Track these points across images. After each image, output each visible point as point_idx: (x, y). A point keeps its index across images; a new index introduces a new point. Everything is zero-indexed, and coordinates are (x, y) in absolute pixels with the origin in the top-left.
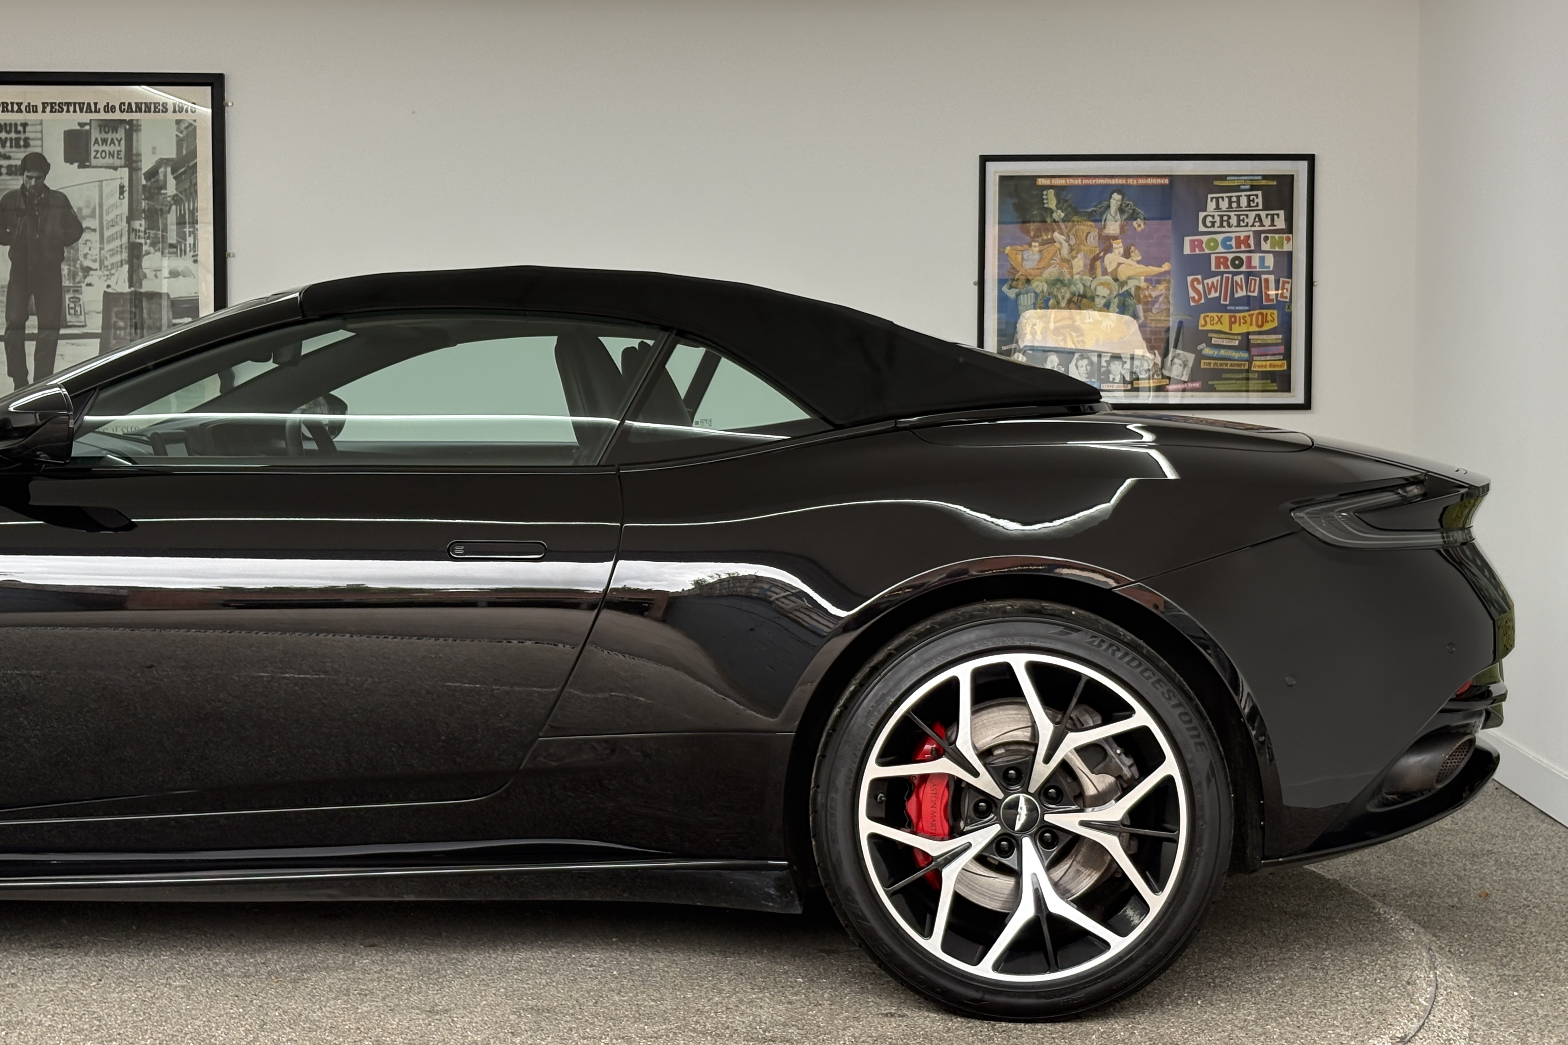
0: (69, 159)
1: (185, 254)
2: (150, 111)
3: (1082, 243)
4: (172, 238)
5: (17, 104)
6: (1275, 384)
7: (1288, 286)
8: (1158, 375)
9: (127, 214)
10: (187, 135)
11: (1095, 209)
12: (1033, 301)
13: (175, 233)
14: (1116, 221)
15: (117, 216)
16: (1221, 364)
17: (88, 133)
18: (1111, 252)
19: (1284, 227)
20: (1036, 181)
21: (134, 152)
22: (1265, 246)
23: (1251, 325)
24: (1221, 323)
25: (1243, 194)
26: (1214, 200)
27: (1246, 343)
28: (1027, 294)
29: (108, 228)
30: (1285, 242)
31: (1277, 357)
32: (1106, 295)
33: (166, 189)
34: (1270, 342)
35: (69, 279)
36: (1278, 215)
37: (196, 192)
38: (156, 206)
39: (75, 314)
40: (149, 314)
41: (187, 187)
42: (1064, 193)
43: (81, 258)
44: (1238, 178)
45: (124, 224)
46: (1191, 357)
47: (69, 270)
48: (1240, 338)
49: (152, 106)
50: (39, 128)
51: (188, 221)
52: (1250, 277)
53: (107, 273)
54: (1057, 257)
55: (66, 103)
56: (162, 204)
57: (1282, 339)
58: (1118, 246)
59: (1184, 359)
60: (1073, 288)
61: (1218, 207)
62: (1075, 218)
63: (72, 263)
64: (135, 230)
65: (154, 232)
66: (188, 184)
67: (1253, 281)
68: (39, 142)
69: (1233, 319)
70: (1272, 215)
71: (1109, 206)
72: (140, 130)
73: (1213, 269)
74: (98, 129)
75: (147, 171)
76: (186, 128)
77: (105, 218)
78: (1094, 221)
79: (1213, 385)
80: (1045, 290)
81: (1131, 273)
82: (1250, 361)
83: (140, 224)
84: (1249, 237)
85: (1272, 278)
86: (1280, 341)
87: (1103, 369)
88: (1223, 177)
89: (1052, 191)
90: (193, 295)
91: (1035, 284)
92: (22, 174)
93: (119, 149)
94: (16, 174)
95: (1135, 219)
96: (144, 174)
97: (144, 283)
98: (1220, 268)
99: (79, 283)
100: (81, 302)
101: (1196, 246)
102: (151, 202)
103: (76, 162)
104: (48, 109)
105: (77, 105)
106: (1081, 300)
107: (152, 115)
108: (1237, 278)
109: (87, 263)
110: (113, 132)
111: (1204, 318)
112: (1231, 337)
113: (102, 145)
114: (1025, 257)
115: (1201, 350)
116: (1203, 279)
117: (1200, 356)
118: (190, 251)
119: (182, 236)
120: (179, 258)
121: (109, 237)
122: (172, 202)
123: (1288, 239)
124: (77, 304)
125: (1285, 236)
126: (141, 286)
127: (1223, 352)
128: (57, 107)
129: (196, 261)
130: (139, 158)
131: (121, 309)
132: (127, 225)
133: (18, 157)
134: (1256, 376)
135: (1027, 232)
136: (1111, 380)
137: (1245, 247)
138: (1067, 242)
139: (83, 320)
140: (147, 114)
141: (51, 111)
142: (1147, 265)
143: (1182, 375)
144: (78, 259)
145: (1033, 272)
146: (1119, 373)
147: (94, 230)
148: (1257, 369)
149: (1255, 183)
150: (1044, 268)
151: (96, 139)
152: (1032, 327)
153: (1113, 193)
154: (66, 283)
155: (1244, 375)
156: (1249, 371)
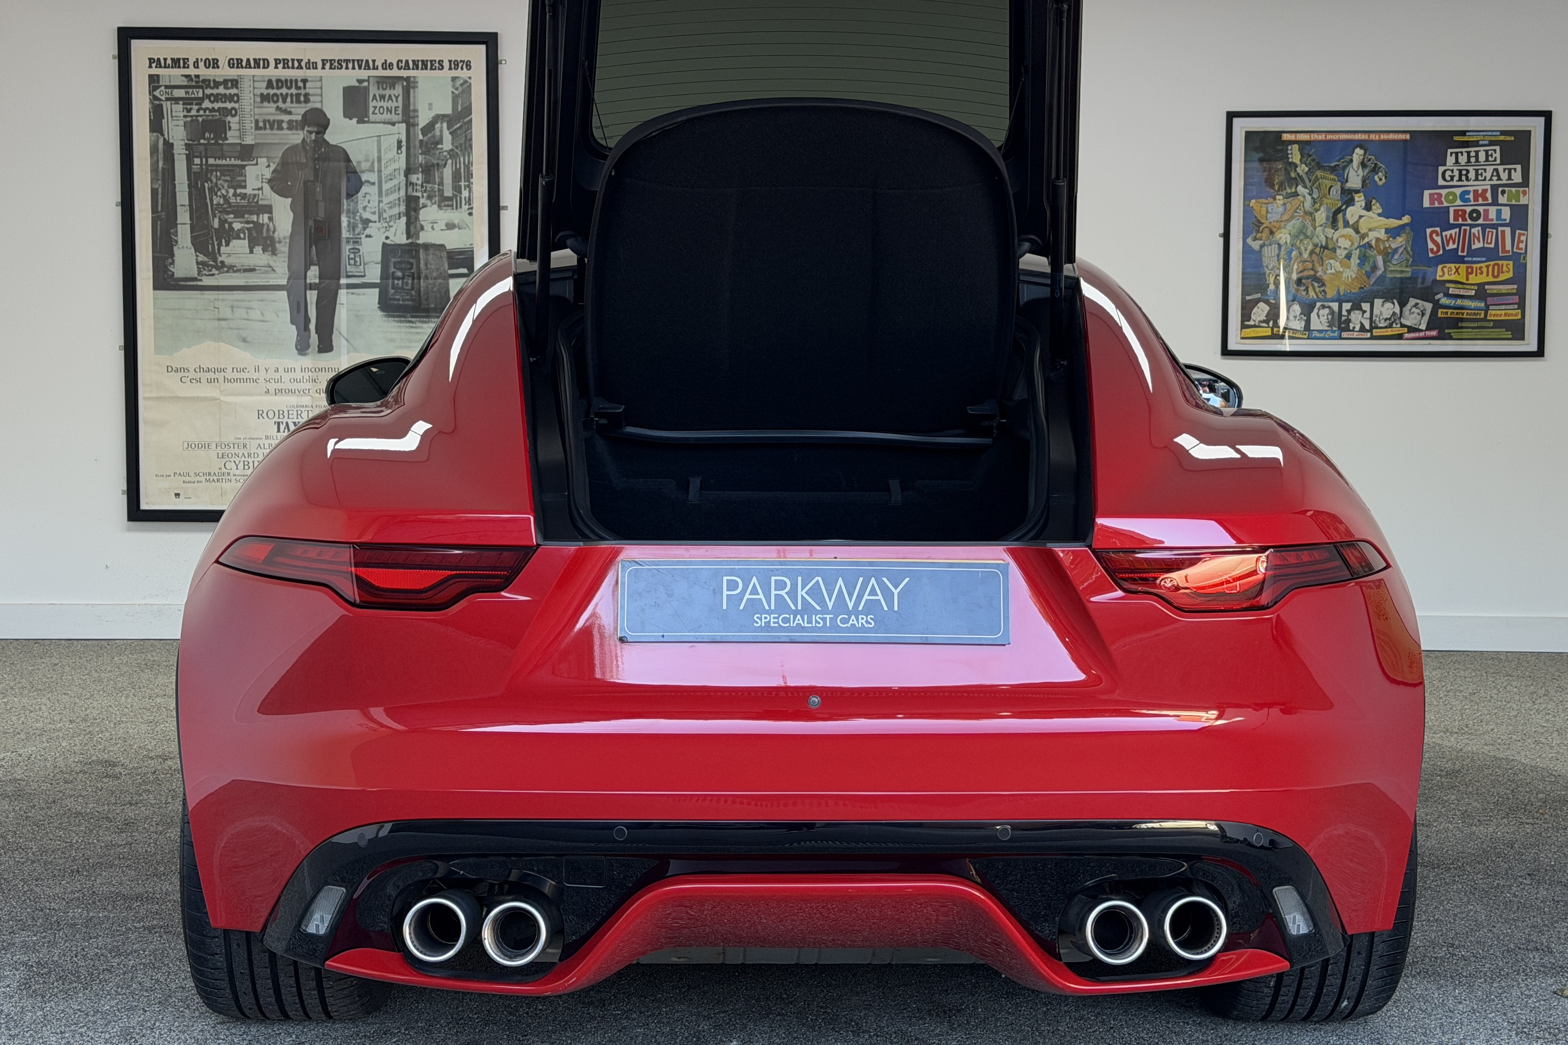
0: (348, 114)
1: (461, 207)
2: (426, 69)
3: (1324, 196)
4: (448, 192)
5: (298, 60)
6: (1510, 333)
7: (1523, 238)
8: (1396, 324)
9: (405, 168)
10: (463, 92)
11: (1338, 163)
12: (1277, 252)
13: (451, 186)
14: (1358, 175)
15: (395, 170)
16: (1457, 313)
17: (367, 89)
18: (1353, 205)
19: (1520, 180)
20: (1281, 137)
21: (412, 108)
22: (1502, 199)
23: (1488, 275)
24: (1459, 274)
25: (1482, 149)
26: (1454, 155)
27: (1481, 293)
28: (1270, 245)
29: (386, 182)
30: (1521, 195)
31: (1511, 307)
32: (1347, 247)
33: (442, 144)
34: (1506, 292)
35: (349, 231)
36: (1515, 169)
37: (471, 147)
38: (433, 161)
39: (355, 265)
40: (426, 265)
41: (463, 142)
42: (1308, 148)
43: (361, 211)
44: (1477, 133)
45: (403, 178)
46: (1429, 306)
47: (349, 222)
48: (1476, 288)
49: (429, 64)
50: (318, 84)
51: (463, 176)
52: (1488, 230)
53: (386, 225)
54: (1300, 210)
55: (344, 60)
56: (438, 159)
57: (1516, 289)
58: (1360, 199)
59: (1422, 309)
60: (1315, 240)
61: (1457, 162)
62: (1319, 173)
63: (352, 216)
64: (413, 184)
65: (430, 185)
66: (464, 139)
67: (1490, 234)
68: (319, 98)
69: (1470, 270)
70: (1510, 170)
71: (1351, 161)
72: (417, 87)
73: (1452, 221)
74: (376, 85)
75: (424, 127)
76: (461, 85)
77: (385, 172)
78: (1336, 175)
79: (1450, 333)
80: (1288, 241)
81: (1372, 225)
82: (1487, 310)
83: (417, 178)
84: (1485, 191)
85: (1508, 230)
86: (1515, 291)
87: (1343, 318)
88: (1463, 133)
89: (1296, 147)
90: (469, 246)
91: (1278, 235)
92: (303, 129)
93: (397, 105)
94: (297, 129)
95: (1377, 173)
96: (421, 129)
97: (421, 234)
98: (1458, 221)
99: (358, 234)
100: (361, 253)
101: (1436, 199)
102: (428, 157)
103: (356, 117)
104: (328, 65)
105: (356, 63)
106: (1324, 250)
107: (428, 73)
108: (1475, 230)
109: (366, 215)
110: (390, 89)
111: (1442, 270)
112: (1468, 287)
113: (380, 101)
114: (1270, 210)
116: (1441, 232)
118: (465, 204)
119: (457, 189)
120: (455, 211)
121: (388, 190)
122: (448, 157)
123: (1524, 193)
124: (357, 255)
125: (1521, 189)
126: (418, 238)
127: (1459, 302)
128: (336, 64)
129: (471, 214)
130: (416, 114)
131: (399, 260)
132: (405, 179)
133: (298, 111)
134: (1492, 324)
135: (1272, 186)
136: (1351, 328)
137: (1483, 200)
138: (1310, 194)
139: (363, 270)
140: (424, 71)
141: (331, 68)
142: (1387, 218)
143: (1420, 324)
144: (358, 212)
145: (1277, 225)
146: (1359, 322)
147: (374, 184)
148: (1492, 318)
149: (1493, 139)
150: (1288, 221)
151: (375, 95)
152: (1276, 278)
153: (1356, 148)
154: (345, 234)
155: (1480, 324)
156: (1485, 319)
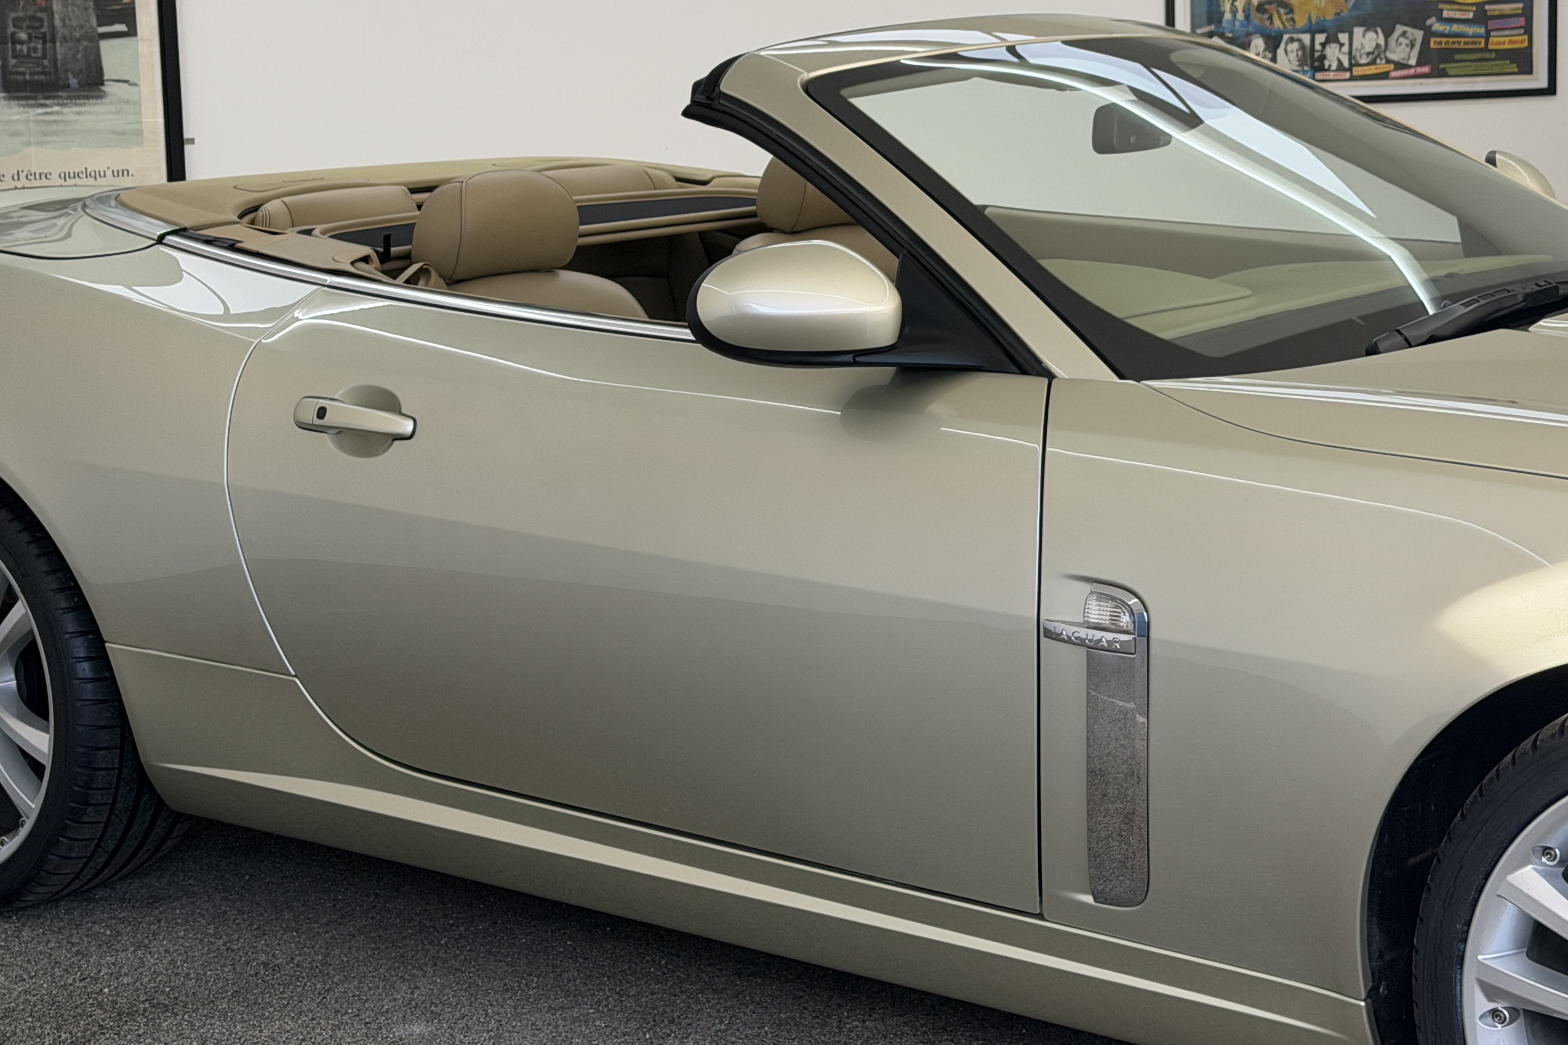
6: (1515, 65)
8: (1381, 59)
16: (1453, 43)
27: (1482, 15)
31: (1517, 31)
34: (1508, 12)
46: (1419, 35)
48: (1474, 8)
57: (1523, 9)
59: (1411, 38)
79: (1444, 69)
82: (1487, 37)
86: (1520, 11)
87: (1317, 54)
112: (1464, 8)
115: (1430, 26)
117: (1429, 33)
127: (1455, 28)
134: (1493, 55)
136: (1326, 67)
143: (1409, 58)
146: (1336, 58)
148: (1493, 47)
152: (1232, 4)
155: (1479, 55)
156: (1486, 49)
